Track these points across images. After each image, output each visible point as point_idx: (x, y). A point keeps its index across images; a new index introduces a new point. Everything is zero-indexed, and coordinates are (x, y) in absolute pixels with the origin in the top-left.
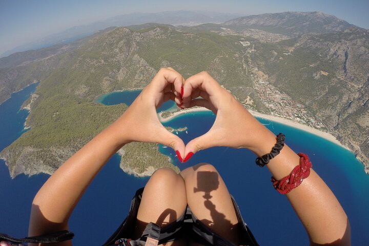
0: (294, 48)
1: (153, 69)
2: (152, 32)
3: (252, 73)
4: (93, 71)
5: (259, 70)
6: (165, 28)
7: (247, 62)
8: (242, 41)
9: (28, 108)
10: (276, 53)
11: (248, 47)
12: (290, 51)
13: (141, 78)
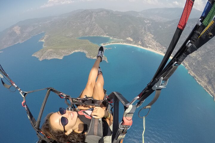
0: (171, 25)
1: (101, 28)
2: (102, 13)
3: (146, 34)
4: (74, 27)
5: (150, 33)
6: (108, 12)
7: (145, 29)
8: (145, 20)
9: (43, 41)
10: (161, 27)
11: (148, 23)
12: (168, 26)
13: (96, 32)
